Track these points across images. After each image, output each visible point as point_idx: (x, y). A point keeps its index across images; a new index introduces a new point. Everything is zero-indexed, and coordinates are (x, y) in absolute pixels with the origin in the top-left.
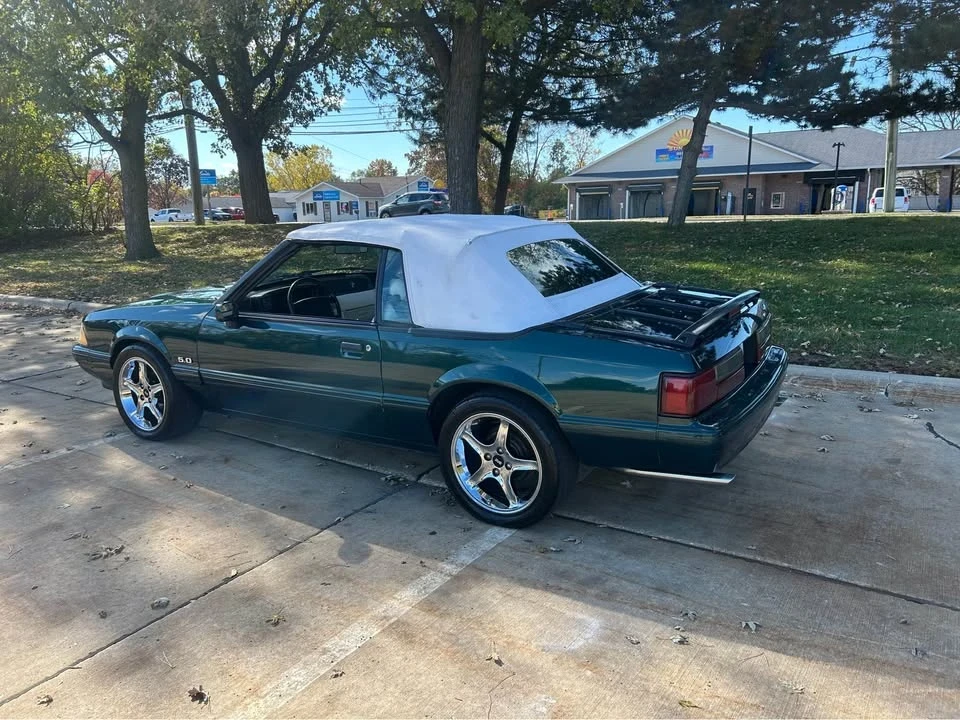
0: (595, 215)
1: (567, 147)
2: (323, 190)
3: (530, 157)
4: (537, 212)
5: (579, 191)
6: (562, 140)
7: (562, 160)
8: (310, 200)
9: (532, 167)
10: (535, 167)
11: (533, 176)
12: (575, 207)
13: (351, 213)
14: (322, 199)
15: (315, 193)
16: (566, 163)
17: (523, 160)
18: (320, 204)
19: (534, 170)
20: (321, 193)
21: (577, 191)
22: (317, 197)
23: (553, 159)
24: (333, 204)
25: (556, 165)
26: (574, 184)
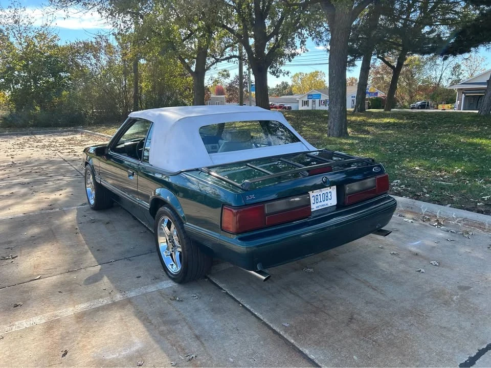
0: (475, 107)
1: (463, 67)
2: (313, 93)
3: (437, 74)
4: (437, 105)
5: (465, 94)
6: (460, 63)
7: (458, 75)
8: (306, 99)
9: (438, 79)
10: (440, 79)
11: (438, 85)
12: (460, 103)
13: (326, 106)
14: (311, 98)
15: (309, 95)
16: (461, 77)
17: (433, 76)
18: (310, 101)
19: (439, 81)
20: (312, 95)
21: (463, 93)
22: (309, 97)
23: (452, 75)
24: (317, 101)
25: (454, 78)
26: (462, 89)
